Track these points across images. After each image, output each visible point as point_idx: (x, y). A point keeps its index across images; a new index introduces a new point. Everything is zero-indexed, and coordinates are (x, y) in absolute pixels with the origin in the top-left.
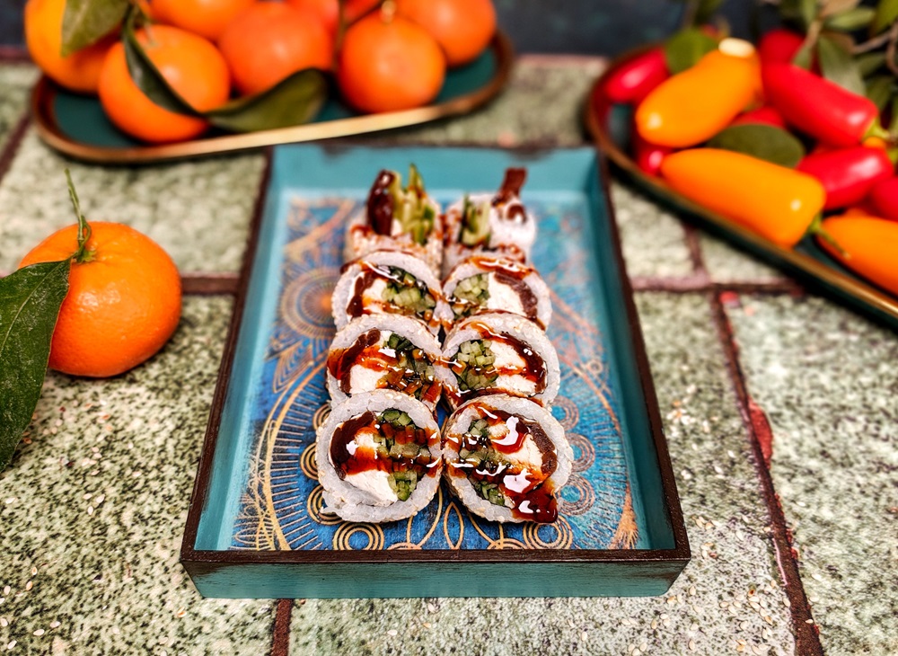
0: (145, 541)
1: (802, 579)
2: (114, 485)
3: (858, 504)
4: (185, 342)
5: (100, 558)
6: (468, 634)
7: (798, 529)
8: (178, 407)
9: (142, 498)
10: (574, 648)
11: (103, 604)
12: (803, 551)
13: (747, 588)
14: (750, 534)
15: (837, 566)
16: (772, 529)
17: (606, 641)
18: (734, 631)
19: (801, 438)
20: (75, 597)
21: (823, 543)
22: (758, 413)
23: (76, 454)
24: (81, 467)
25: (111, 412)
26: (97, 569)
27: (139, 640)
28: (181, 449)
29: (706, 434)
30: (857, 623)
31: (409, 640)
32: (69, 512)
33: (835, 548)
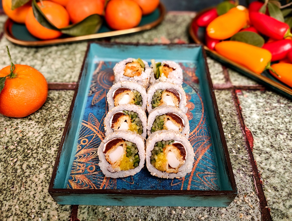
0: (30, 175)
1: (264, 192)
2: (21, 155)
3: (284, 164)
4: (49, 106)
5: (14, 181)
6: (142, 210)
7: (263, 173)
8: (45, 128)
9: (30, 159)
10: (180, 216)
11: (14, 197)
12: (264, 181)
13: (244, 194)
14: (245, 175)
15: (277, 187)
16: (253, 173)
17: (192, 213)
18: (239, 210)
19: (264, 141)
20: (4, 194)
21: (271, 178)
22: (248, 132)
23: (9, 144)
24: (10, 149)
25: (22, 130)
26: (12, 184)
27: (25, 210)
28: (45, 143)
29: (230, 139)
30: (284, 208)
31: (121, 212)
32: (5, 164)
33: (276, 180)
